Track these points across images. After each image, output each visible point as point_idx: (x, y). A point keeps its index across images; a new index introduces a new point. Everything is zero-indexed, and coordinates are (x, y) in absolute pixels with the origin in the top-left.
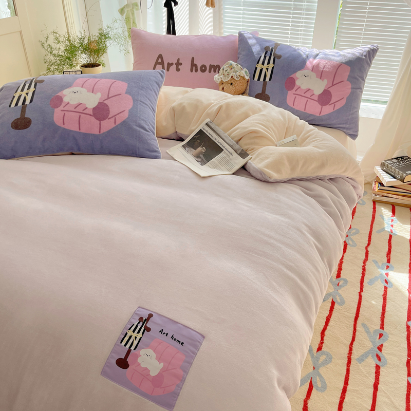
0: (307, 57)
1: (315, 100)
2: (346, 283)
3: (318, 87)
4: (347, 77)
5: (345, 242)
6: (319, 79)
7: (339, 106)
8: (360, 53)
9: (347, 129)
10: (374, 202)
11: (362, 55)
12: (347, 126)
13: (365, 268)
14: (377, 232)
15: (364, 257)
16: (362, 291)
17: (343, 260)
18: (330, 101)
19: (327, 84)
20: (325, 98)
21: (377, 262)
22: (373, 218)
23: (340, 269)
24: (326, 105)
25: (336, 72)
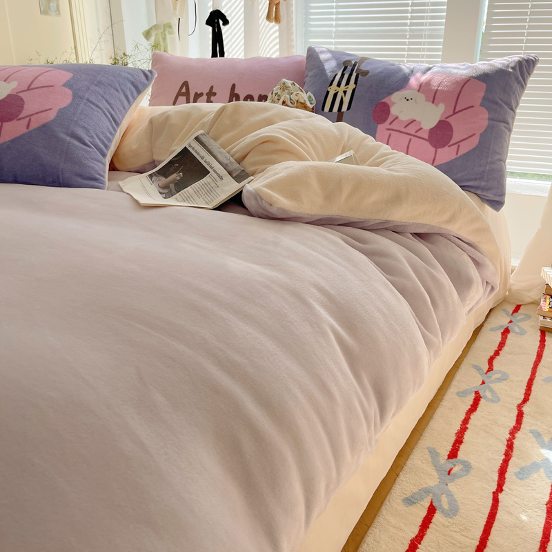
0: (412, 71)
1: (424, 139)
2: (468, 471)
3: (430, 117)
4: (480, 101)
5: (477, 393)
6: (431, 104)
7: (465, 148)
8: (503, 64)
9: (483, 189)
10: (543, 332)
11: (508, 66)
12: (483, 184)
13: (512, 444)
14: (544, 380)
15: (513, 423)
16: (502, 490)
17: (468, 426)
18: (451, 139)
19: (444, 112)
20: (441, 134)
21: (540, 435)
22: (539, 356)
23: (459, 441)
24: (444, 146)
25: (460, 92)
